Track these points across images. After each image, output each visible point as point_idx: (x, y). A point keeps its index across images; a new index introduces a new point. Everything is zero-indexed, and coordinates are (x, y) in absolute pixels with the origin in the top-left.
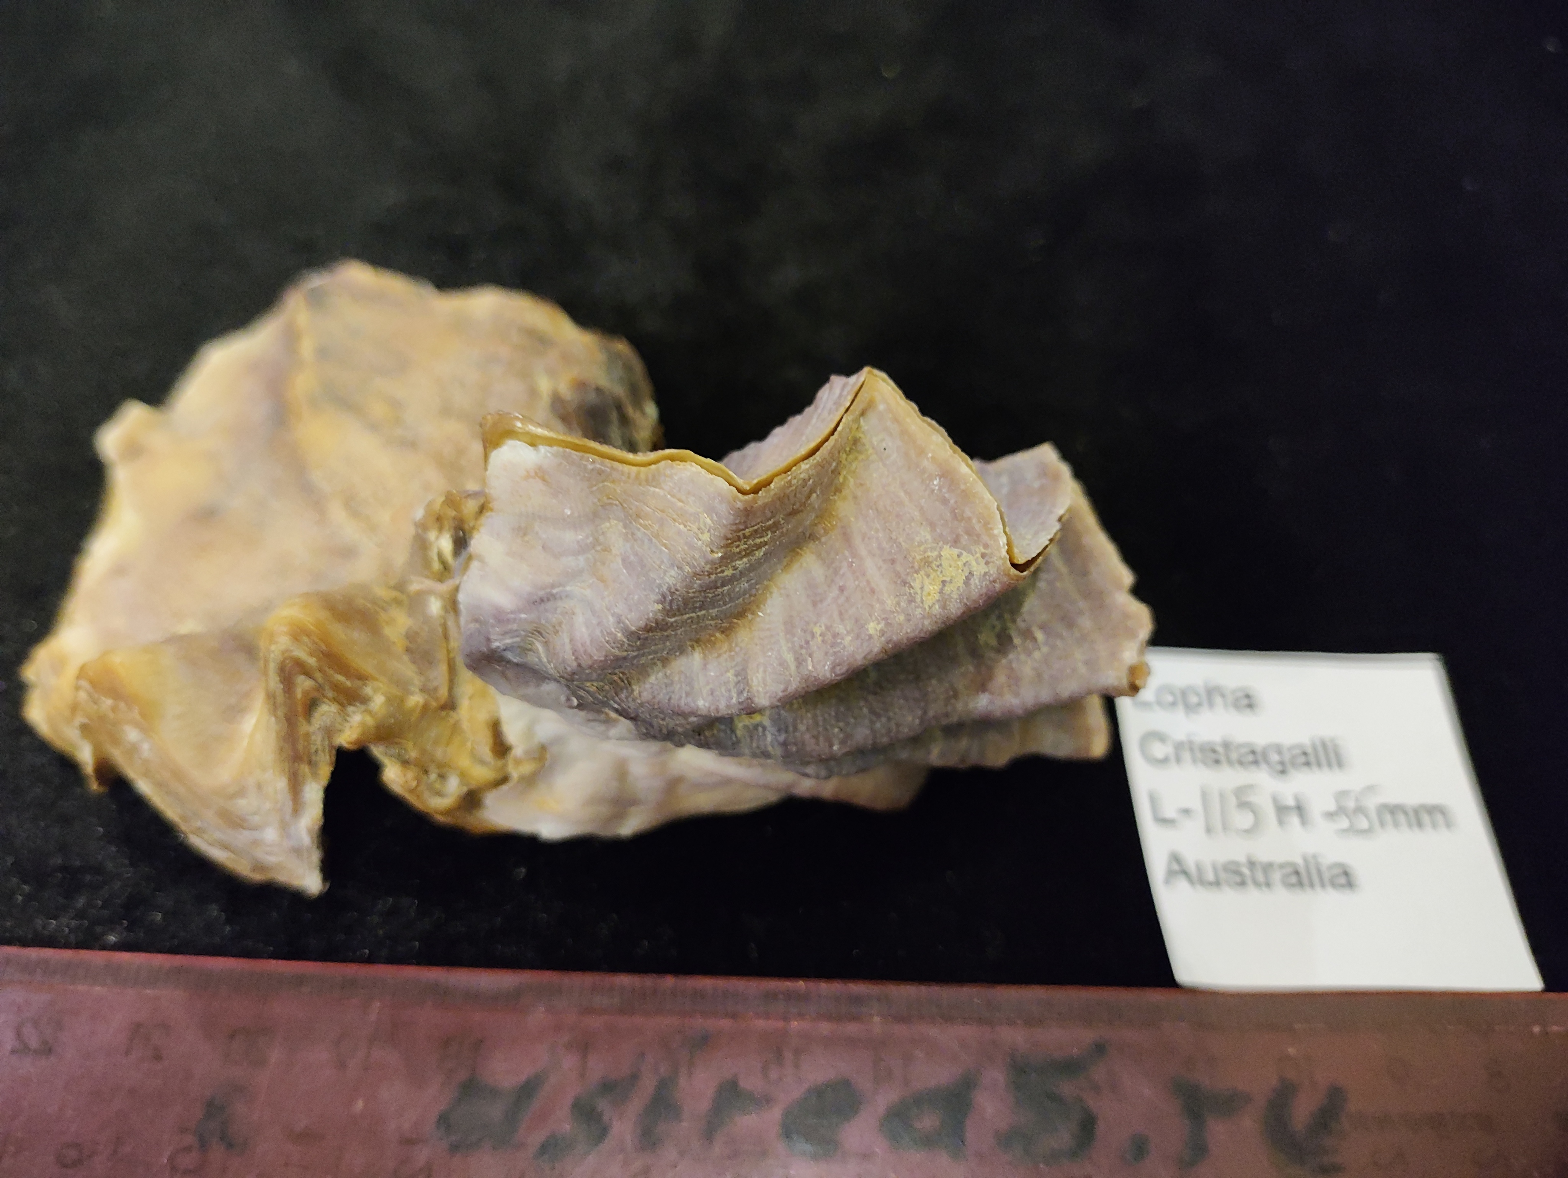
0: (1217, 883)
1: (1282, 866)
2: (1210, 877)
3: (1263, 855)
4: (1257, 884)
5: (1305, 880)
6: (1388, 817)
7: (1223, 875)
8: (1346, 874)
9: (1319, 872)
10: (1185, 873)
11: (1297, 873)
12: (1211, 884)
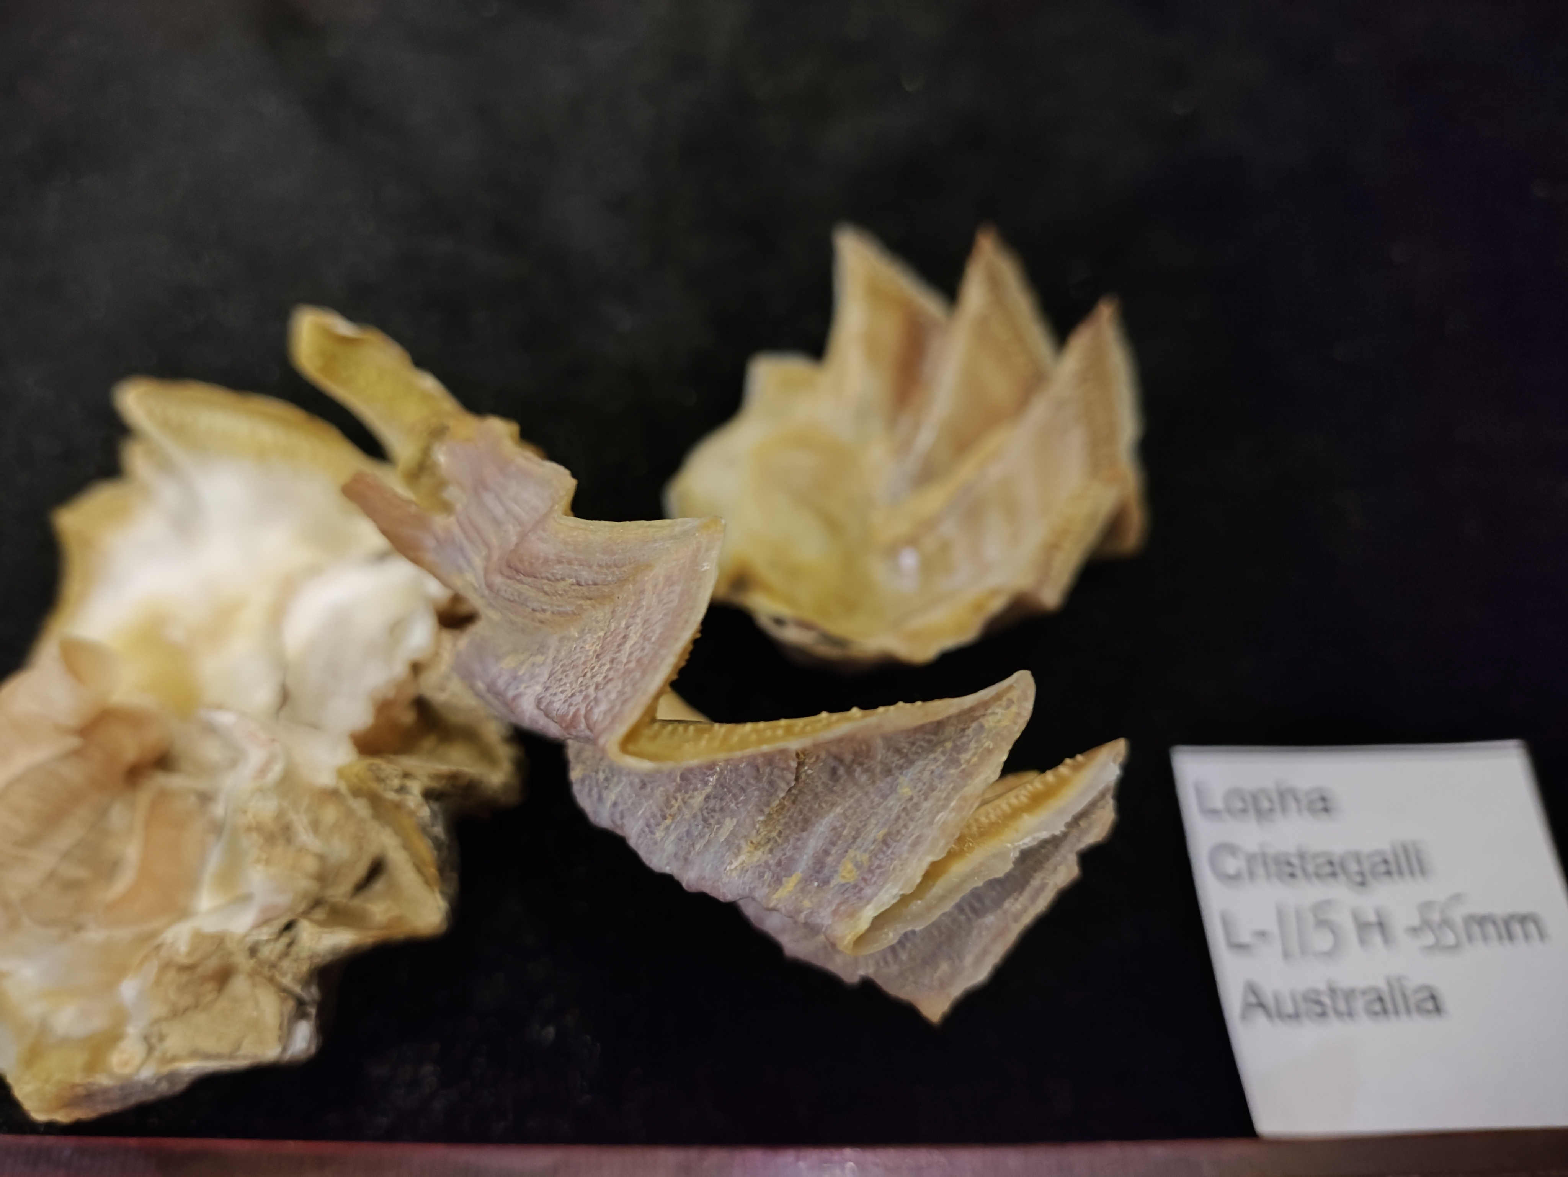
0: (1296, 1016)
1: (1364, 992)
2: (1289, 1008)
3: (1345, 982)
4: (1338, 1013)
5: (1390, 1006)
6: (1476, 930)
7: (1303, 1007)
8: (1433, 997)
9: (1405, 997)
10: (1261, 1005)
11: (1381, 999)
12: (1290, 1016)
